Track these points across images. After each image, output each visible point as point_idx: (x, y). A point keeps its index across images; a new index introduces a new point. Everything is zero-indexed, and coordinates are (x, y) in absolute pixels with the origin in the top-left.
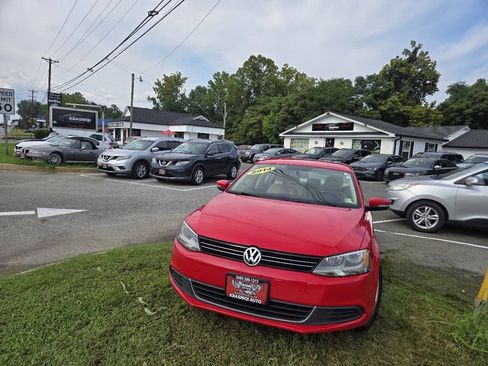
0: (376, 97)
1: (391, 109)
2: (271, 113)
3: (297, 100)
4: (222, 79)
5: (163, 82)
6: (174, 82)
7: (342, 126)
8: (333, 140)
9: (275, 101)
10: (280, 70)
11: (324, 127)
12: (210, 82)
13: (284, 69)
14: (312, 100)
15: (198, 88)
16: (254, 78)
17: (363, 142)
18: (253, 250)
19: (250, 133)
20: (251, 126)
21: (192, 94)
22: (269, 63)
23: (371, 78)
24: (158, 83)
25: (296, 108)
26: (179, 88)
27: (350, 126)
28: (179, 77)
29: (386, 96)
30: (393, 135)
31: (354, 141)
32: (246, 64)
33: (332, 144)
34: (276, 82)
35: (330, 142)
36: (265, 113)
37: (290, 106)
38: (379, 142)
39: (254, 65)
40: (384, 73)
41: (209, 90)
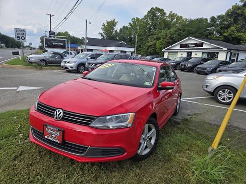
0: (222, 28)
1: (230, 35)
2: (161, 39)
3: (176, 31)
4: (136, 21)
5: (106, 24)
6: (112, 24)
7: (196, 45)
8: (191, 52)
9: (163, 32)
10: (167, 15)
11: (186, 45)
12: (130, 23)
13: (170, 14)
14: (184, 31)
15: (124, 27)
16: (153, 20)
17: (208, 54)
18: (59, 111)
19: (149, 50)
20: (150, 46)
21: (121, 30)
22: (162, 11)
23: (219, 17)
24: (104, 25)
25: (175, 35)
26: (114, 27)
27: (202, 45)
28: (114, 21)
29: (228, 27)
30: (226, 49)
31: (203, 53)
32: (149, 12)
33: (191, 55)
34: (165, 21)
35: (189, 54)
36: (158, 39)
37: (172, 35)
38: (218, 53)
39: (153, 12)
40: (227, 13)
41: (130, 28)
